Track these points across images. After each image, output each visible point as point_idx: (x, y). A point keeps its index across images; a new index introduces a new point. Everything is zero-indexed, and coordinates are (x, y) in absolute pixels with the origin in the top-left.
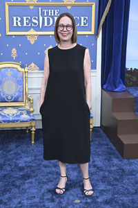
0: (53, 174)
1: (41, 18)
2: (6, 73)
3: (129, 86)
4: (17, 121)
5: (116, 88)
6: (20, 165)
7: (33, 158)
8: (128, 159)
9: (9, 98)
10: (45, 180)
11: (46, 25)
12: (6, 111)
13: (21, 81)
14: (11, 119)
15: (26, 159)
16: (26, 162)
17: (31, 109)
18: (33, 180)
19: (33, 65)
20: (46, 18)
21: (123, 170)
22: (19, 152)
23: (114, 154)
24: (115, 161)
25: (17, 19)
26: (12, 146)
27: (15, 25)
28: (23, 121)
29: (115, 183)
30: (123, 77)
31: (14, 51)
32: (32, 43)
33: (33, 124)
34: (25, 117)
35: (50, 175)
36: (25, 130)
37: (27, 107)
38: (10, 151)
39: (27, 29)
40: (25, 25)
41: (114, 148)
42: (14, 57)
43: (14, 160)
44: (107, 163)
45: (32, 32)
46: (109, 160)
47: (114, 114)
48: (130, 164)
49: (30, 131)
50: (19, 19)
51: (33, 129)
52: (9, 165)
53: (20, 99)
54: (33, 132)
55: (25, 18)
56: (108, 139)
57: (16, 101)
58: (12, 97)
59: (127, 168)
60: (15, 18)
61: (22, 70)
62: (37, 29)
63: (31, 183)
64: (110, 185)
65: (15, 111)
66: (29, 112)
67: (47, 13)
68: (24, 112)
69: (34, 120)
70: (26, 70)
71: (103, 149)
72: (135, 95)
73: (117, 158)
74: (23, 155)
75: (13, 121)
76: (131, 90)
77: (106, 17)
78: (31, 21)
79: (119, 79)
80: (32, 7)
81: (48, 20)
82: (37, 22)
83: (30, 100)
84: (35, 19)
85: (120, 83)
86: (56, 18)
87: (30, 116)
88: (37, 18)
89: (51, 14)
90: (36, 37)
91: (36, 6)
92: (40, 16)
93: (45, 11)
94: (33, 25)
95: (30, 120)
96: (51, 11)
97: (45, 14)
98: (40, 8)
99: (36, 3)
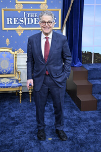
0: (34, 121)
1: (25, 19)
2: (3, 55)
3: (85, 63)
4: (10, 87)
5: (75, 64)
6: (12, 116)
7: (21, 111)
8: (84, 111)
9: (5, 71)
10: (28, 126)
11: (29, 23)
12: (2, 80)
13: (12, 60)
14: (6, 85)
15: (16, 112)
16: (16, 114)
17: (19, 79)
18: (21, 126)
19: (20, 49)
20: (29, 19)
21: (80, 118)
22: (11, 107)
23: (74, 108)
24: (75, 112)
25: (9, 20)
26: (7, 103)
27: (8, 23)
28: (14, 87)
29: (75, 126)
30: (80, 57)
31: (8, 40)
32: (20, 35)
33: (21, 89)
34: (15, 84)
35: (32, 123)
36: (16, 93)
37: (17, 78)
38: (5, 107)
39: (16, 26)
40: (15, 23)
41: (75, 104)
42: (8, 44)
43: (8, 113)
44: (70, 114)
45: (20, 28)
46: (71, 112)
47: (74, 81)
48: (85, 114)
49: (19, 94)
50: (11, 19)
51: (21, 92)
52: (5, 116)
53: (12, 72)
54: (21, 94)
55: (15, 19)
56: (70, 98)
57: (9, 73)
58: (6, 71)
59: (83, 117)
60: (8, 19)
61: (13, 53)
62: (23, 26)
63: (19, 127)
64: (72, 128)
65: (8, 80)
66: (17, 81)
67: (30, 15)
68: (15, 81)
69: (21, 86)
70: (16, 53)
71: (68, 104)
72: (88, 69)
73: (77, 110)
74: (14, 109)
75: (7, 87)
76: (85, 66)
77: (68, 18)
78: (19, 21)
79: (77, 58)
80: (19, 12)
81: (30, 20)
82: (23, 21)
83: (18, 73)
84: (21, 19)
85: (78, 61)
86: (35, 19)
87: (19, 83)
88: (23, 19)
89: (32, 16)
90: (22, 31)
91: (22, 11)
92: (25, 17)
93: (28, 14)
94: (20, 23)
95: (19, 86)
96: (32, 14)
97: (28, 16)
98: (25, 12)
99: (22, 9)
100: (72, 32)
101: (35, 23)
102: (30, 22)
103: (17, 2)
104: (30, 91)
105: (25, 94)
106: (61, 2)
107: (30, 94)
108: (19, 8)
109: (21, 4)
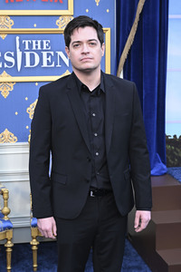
1: (19, 54)
3: (173, 166)
11: (28, 65)
17: (6, 210)
19: (6, 132)
20: (28, 54)
30: (161, 150)
32: (5, 95)
33: (9, 234)
45: (5, 77)
51: (9, 244)
54: (9, 250)
56: (139, 258)
62: (13, 71)
67: (31, 45)
69: (10, 228)
76: (176, 172)
79: (154, 154)
80: (3, 36)
81: (32, 57)
82: (12, 60)
83: (2, 194)
84: (8, 55)
85: (157, 161)
86: (45, 54)
87: (4, 221)
88: (12, 54)
89: (37, 47)
90: (12, 85)
91: (11, 35)
92: (18, 50)
93: (27, 42)
94: (6, 66)
95: (5, 229)
96: (37, 43)
97: (27, 48)
98: (18, 38)
99: (10, 29)
101: (45, 65)
102: (32, 62)
104: (34, 242)
105: (21, 250)
106: (109, 11)
107: (35, 248)
108: (3, 26)
109: (9, 18)
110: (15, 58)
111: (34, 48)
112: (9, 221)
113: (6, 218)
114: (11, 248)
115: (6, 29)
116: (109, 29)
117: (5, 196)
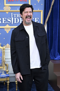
1: (12, 19)
5: (55, 58)
11: (15, 22)
17: (7, 71)
19: (8, 45)
20: (15, 19)
28: (3, 78)
32: (8, 32)
33: (8, 79)
34: (3, 75)
36: (4, 83)
37: (5, 69)
39: (5, 25)
40: (3, 22)
45: (7, 26)
47: (55, 73)
49: (6, 83)
50: (0, 19)
51: (8, 82)
54: (8, 84)
55: (3, 19)
56: (51, 88)
61: (2, 48)
62: (10, 25)
66: (5, 72)
67: (16, 16)
68: (3, 72)
69: (8, 77)
70: (4, 48)
78: (7, 20)
79: (57, 53)
80: (7, 13)
81: (17, 20)
82: (10, 21)
83: (6, 65)
85: (58, 55)
86: (21, 19)
87: (6, 74)
88: (10, 18)
89: (18, 16)
90: (10, 29)
91: (10, 12)
92: (12, 17)
93: (15, 15)
94: (8, 22)
95: (7, 77)
96: (18, 15)
97: (15, 17)
98: (12, 13)
99: (10, 10)
100: (52, 30)
103: (5, 4)
104: (16, 82)
105: (12, 84)
106: (43, 5)
107: (17, 84)
108: (7, 9)
109: (9, 7)
110: (11, 20)
111: (17, 17)
112: (8, 74)
113: (7, 73)
114: (9, 83)
115: (8, 10)
116: (42, 11)
117: (7, 66)
